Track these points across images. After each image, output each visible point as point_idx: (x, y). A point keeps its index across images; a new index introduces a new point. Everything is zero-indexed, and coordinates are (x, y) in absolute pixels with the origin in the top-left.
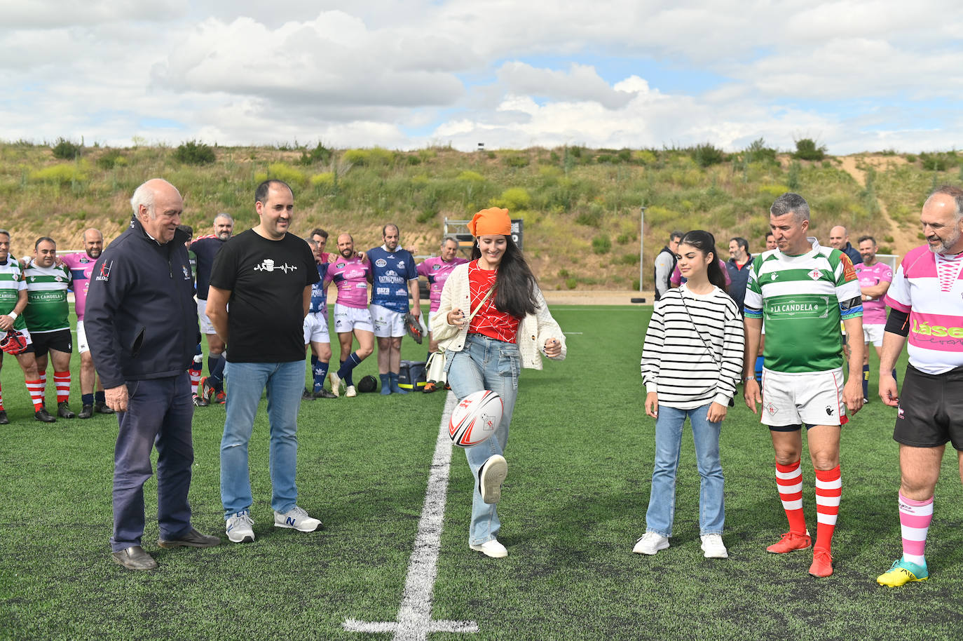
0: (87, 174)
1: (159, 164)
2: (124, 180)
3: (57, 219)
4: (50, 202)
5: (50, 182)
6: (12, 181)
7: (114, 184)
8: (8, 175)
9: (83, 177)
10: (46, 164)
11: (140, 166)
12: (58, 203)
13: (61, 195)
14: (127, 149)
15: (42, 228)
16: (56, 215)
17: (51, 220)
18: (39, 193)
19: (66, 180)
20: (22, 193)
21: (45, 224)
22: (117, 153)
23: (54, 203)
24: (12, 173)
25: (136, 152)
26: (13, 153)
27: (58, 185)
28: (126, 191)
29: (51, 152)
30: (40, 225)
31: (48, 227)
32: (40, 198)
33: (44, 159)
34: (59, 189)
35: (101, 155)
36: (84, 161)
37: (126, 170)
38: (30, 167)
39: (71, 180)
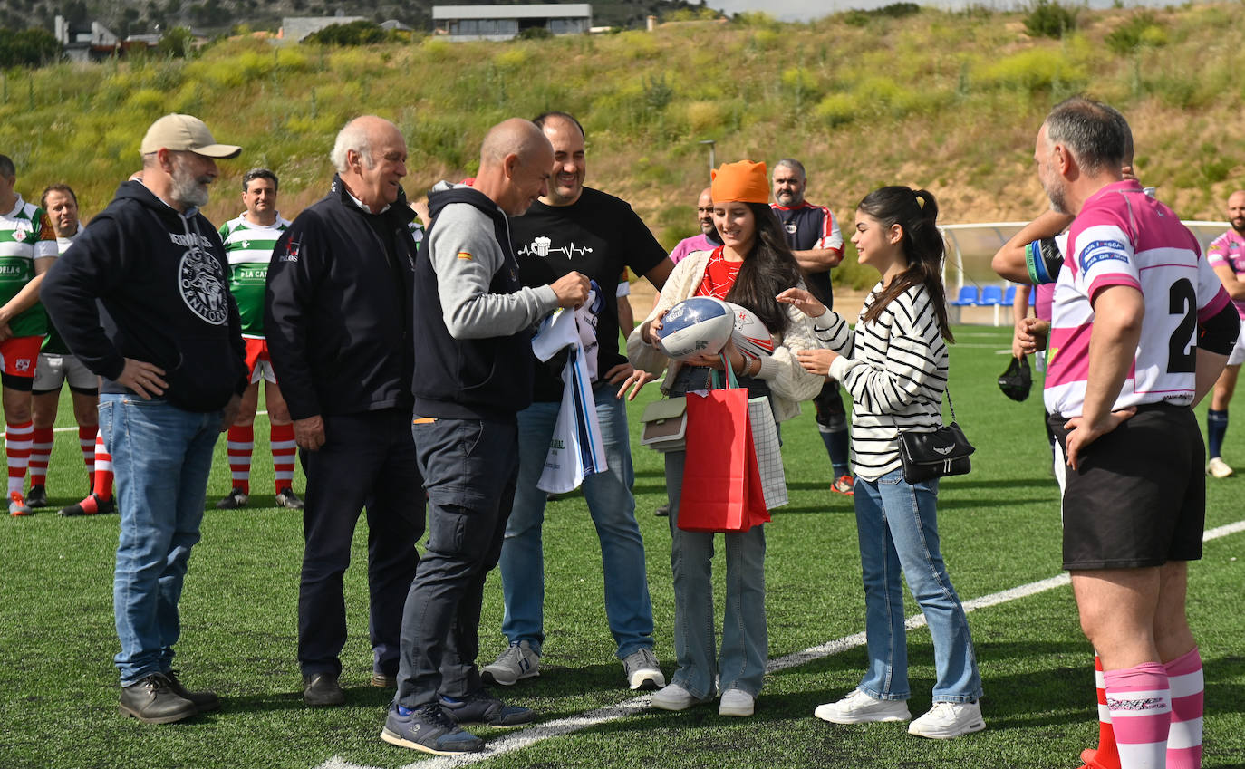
0: (1084, 66)
1: (1233, 38)
2: (1156, 75)
3: (1019, 159)
4: (1009, 127)
5: (1011, 86)
6: (942, 87)
7: (1135, 84)
8: (936, 77)
9: (1077, 73)
10: (1008, 49)
11: (1192, 44)
12: (1024, 128)
13: (1030, 112)
14: (1170, 10)
15: (990, 178)
16: (1019, 151)
17: (1008, 161)
18: (989, 110)
19: (1042, 79)
20: (958, 110)
21: (997, 170)
22: (1148, 19)
23: (1017, 128)
24: (946, 72)
25: (1187, 15)
26: (947, 32)
27: (1026, 92)
28: (1156, 97)
29: (1022, 26)
30: (987, 173)
31: (1002, 177)
32: (991, 120)
33: (1005, 41)
34: (1027, 100)
35: (1118, 26)
36: (1078, 38)
37: (1162, 53)
38: (979, 58)
39: (1052, 80)
